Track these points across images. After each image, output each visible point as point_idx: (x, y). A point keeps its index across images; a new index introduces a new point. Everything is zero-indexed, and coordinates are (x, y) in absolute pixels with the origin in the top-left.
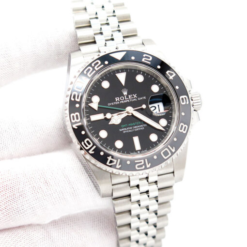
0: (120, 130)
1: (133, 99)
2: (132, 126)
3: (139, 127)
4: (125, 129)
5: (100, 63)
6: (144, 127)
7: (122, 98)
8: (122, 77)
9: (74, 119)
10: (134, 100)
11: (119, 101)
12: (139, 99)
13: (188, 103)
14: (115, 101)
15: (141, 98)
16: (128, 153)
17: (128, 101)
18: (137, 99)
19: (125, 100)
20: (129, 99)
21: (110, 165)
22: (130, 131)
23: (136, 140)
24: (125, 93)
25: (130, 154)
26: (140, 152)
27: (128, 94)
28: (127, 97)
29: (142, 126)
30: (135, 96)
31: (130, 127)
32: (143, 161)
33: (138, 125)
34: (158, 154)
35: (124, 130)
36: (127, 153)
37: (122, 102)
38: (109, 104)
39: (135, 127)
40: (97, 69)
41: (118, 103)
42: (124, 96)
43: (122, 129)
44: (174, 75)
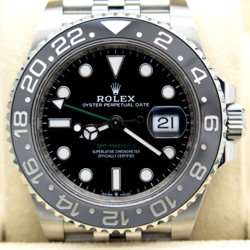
0: (94, 152)
1: (127, 102)
2: (115, 149)
3: (126, 152)
4: (102, 151)
5: (81, 33)
6: (135, 154)
7: (108, 99)
8: (116, 63)
9: (17, 121)
10: (129, 105)
11: (103, 103)
12: (137, 105)
13: (216, 129)
14: (95, 101)
15: (141, 105)
16: (98, 192)
17: (118, 105)
18: (134, 104)
19: (112, 102)
20: (120, 102)
21: (61, 208)
22: (109, 156)
23: (116, 173)
24: (116, 91)
25: (101, 194)
26: (119, 195)
27: (121, 93)
28: (118, 98)
29: (131, 151)
30: (131, 99)
31: (111, 149)
32: (116, 213)
33: (126, 149)
34: (145, 208)
35: (100, 153)
36: (96, 192)
37: (108, 105)
38: (85, 105)
39: (120, 151)
40: (73, 44)
41: (101, 105)
42: (112, 95)
43: (97, 151)
44: (205, 76)
